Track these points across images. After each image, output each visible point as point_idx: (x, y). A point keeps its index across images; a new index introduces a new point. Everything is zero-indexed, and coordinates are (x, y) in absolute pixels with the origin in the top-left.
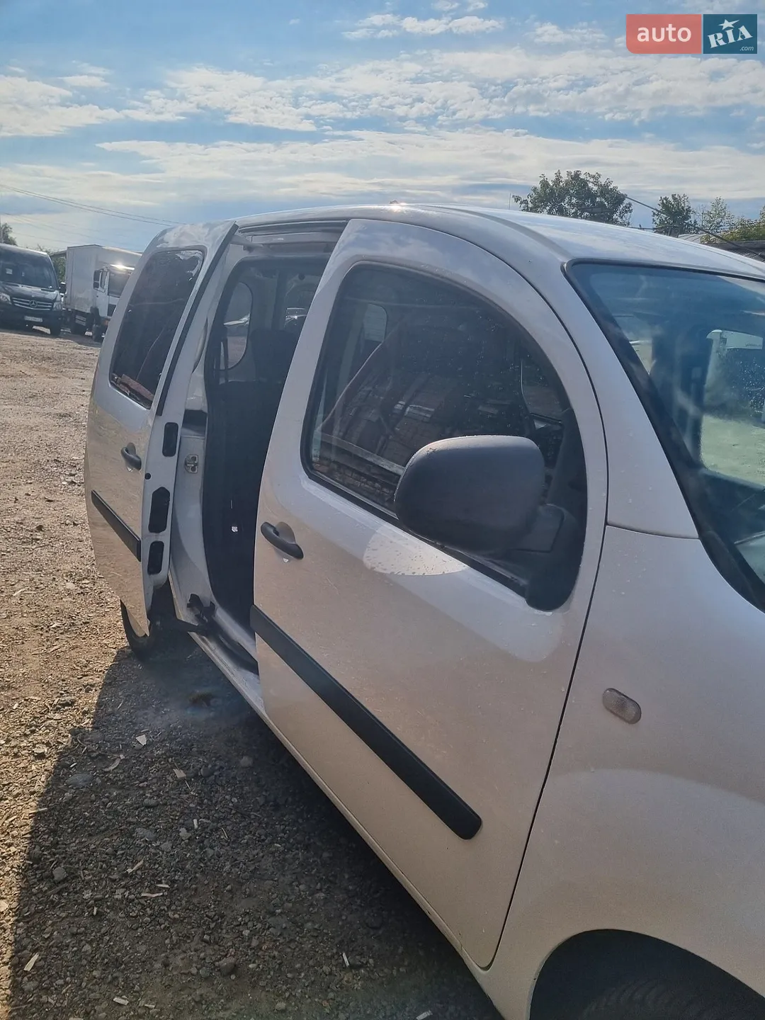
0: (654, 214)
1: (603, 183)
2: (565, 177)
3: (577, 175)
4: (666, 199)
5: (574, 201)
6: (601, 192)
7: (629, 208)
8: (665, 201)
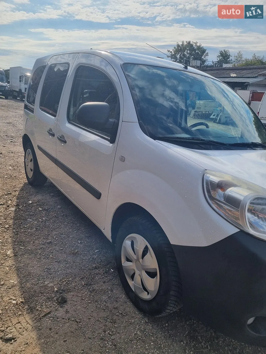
0: (217, 57)
1: (198, 45)
2: (185, 43)
3: (189, 42)
4: (222, 51)
5: (188, 52)
6: (198, 49)
7: (207, 54)
8: (221, 52)
